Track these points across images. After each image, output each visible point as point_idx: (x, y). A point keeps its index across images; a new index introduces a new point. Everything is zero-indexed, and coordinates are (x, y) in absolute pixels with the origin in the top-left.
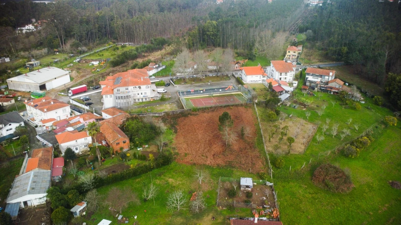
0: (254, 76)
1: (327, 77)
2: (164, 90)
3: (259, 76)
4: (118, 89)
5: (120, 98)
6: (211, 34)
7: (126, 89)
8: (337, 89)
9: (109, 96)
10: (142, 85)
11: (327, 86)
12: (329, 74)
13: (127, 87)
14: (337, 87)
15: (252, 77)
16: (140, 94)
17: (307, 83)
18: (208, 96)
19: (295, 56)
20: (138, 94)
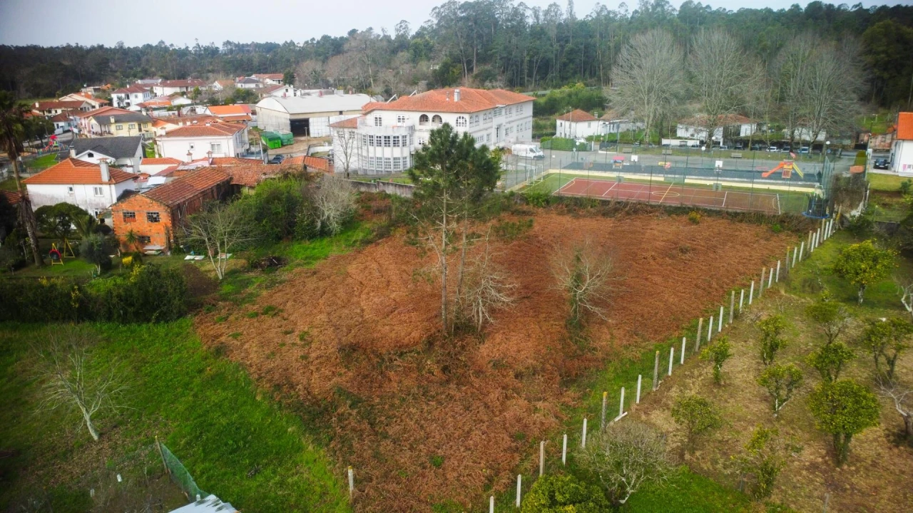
7: (399, 119)
13: (402, 114)
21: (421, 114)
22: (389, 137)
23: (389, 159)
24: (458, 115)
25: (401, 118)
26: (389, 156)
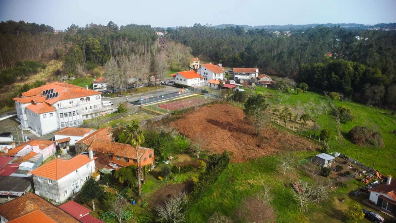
0: (193, 79)
1: (253, 75)
2: (110, 103)
3: (197, 79)
4: (59, 103)
5: (68, 115)
6: (97, 51)
7: (70, 103)
8: (269, 82)
9: (48, 114)
10: (91, 95)
11: (260, 81)
12: (255, 71)
13: (71, 100)
14: (268, 81)
15: (192, 81)
16: (89, 108)
17: (241, 81)
18: (168, 101)
19: (198, 65)
20: (86, 108)
21: (80, 98)
22: (71, 112)
23: (71, 122)
24: (96, 96)
25: (71, 101)
26: (72, 120)
